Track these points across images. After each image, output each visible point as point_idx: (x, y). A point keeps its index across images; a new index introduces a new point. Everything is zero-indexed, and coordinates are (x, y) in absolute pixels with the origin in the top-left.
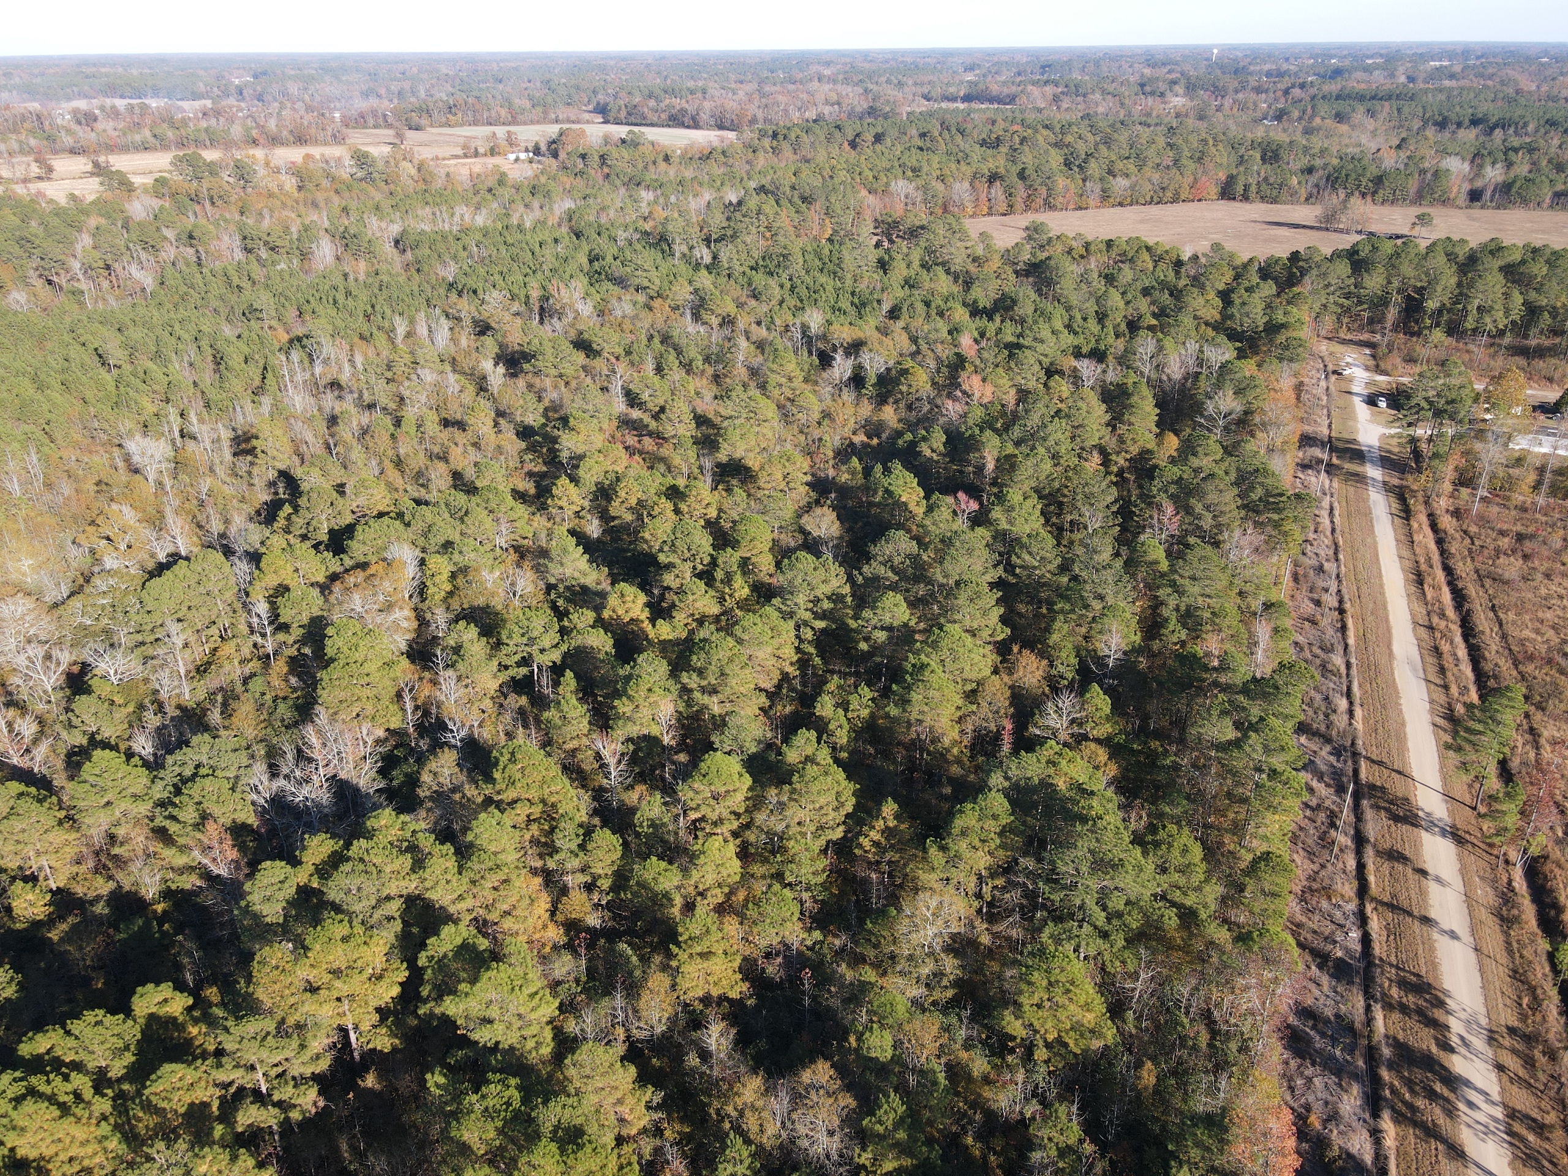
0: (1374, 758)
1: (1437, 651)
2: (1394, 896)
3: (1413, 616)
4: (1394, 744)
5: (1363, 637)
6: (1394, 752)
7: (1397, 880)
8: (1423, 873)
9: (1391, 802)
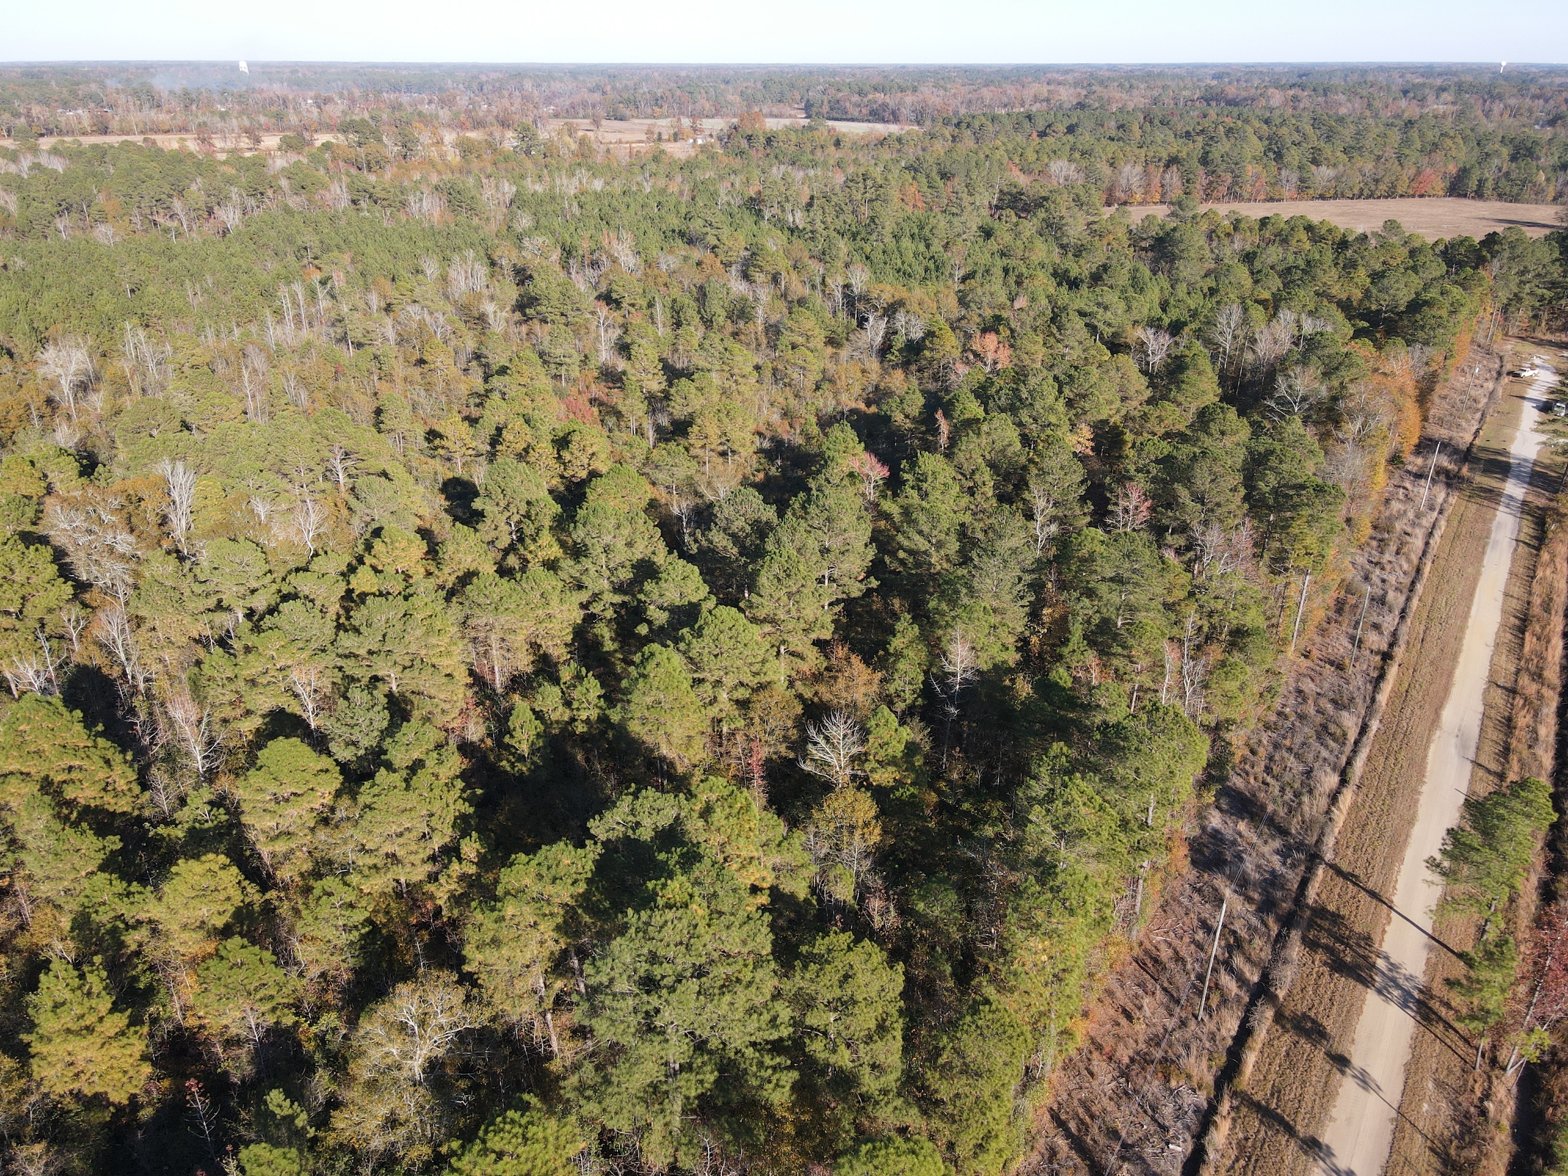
0: (1345, 867)
1: (1509, 724)
2: (1277, 1092)
3: (1493, 671)
4: (1382, 849)
5: (1403, 696)
6: (1378, 863)
7: (1292, 1066)
8: (1341, 1062)
9: (1340, 939)
